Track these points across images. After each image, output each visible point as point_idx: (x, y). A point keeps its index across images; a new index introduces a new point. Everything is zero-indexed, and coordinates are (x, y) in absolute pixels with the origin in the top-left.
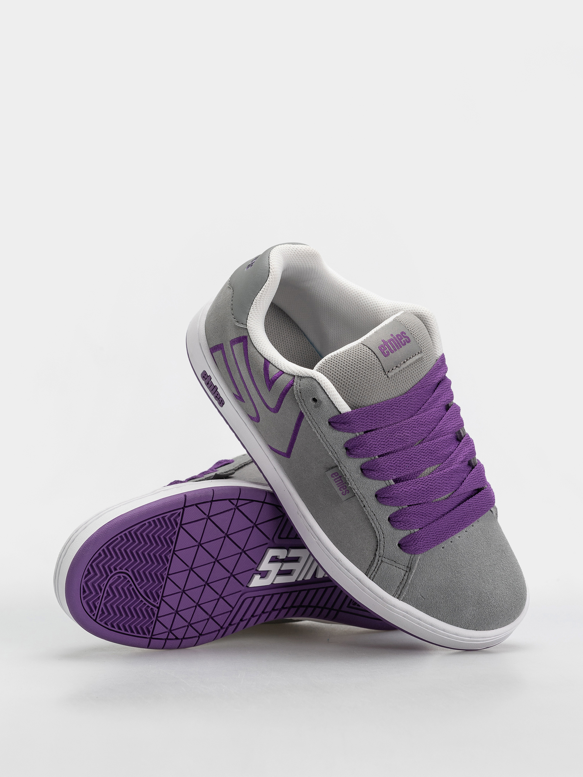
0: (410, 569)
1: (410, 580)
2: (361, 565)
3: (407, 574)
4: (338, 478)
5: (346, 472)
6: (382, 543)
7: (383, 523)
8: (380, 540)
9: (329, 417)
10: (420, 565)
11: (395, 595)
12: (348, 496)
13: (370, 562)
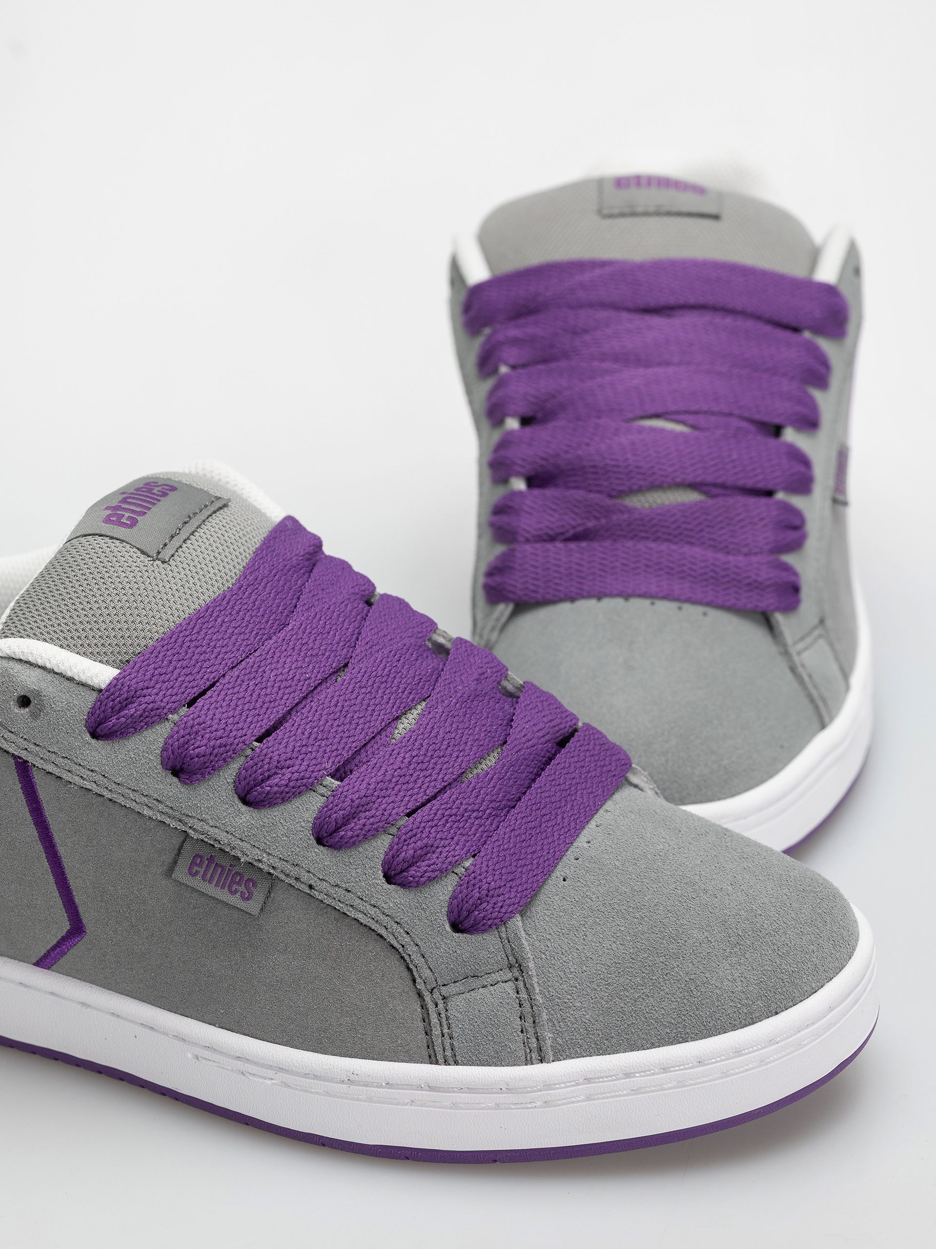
0: (517, 965)
1: (537, 991)
2: (407, 1048)
3: (521, 984)
4: (208, 867)
5: (212, 831)
6: (411, 949)
7: (380, 897)
8: (403, 946)
9: (81, 718)
10: (537, 944)
11: (531, 1058)
12: (259, 896)
13: (421, 1025)
